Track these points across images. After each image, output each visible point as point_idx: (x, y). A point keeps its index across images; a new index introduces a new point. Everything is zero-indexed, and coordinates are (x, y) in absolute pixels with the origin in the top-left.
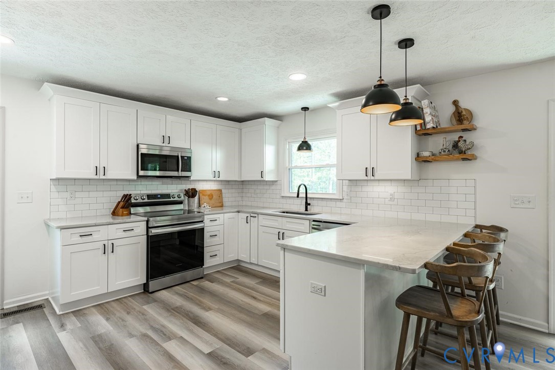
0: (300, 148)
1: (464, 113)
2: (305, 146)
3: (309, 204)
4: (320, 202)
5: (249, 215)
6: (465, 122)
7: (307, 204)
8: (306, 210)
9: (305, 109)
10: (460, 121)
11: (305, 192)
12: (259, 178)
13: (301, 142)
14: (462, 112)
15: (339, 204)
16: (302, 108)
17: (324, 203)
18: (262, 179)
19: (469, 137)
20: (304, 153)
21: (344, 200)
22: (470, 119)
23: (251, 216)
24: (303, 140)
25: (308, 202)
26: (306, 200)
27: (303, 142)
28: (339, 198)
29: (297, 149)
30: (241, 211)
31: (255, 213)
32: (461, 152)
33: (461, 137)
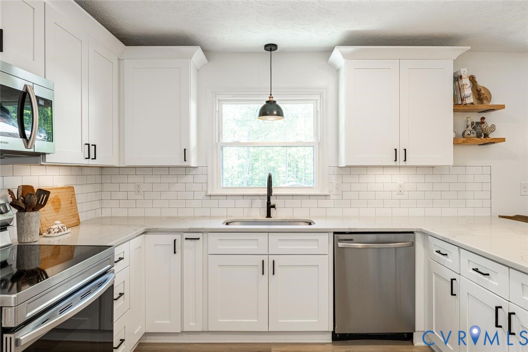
0: (264, 112)
1: (483, 92)
2: (270, 109)
3: (274, 207)
4: (289, 202)
5: (178, 237)
6: (485, 101)
7: (270, 207)
8: (269, 215)
9: (271, 47)
10: (480, 100)
11: (267, 186)
12: (179, 162)
13: (265, 103)
14: (481, 90)
15: (323, 203)
16: (266, 46)
17: (297, 202)
18: (185, 164)
19: (491, 119)
20: (271, 121)
21: (332, 197)
22: (489, 100)
23: (186, 239)
24: (268, 99)
25: (272, 202)
26: (269, 199)
27: (267, 102)
28: (323, 194)
29: (258, 114)
30: (157, 229)
31: (195, 231)
32: (486, 136)
33: (483, 118)
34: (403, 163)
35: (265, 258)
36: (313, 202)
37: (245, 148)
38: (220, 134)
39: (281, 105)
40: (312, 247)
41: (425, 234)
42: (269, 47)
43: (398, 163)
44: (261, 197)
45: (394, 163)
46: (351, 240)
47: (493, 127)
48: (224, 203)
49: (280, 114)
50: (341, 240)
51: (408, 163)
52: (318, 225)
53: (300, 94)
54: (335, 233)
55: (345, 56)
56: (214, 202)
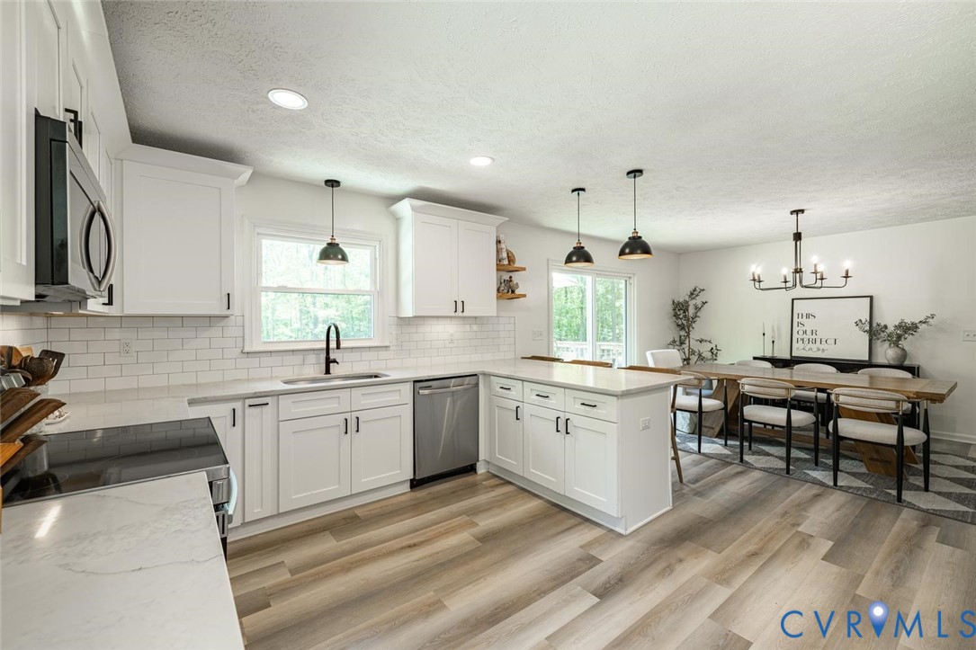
0: (325, 255)
2: (332, 252)
3: (335, 361)
5: (238, 405)
7: (329, 362)
8: (328, 371)
9: (332, 183)
11: (325, 339)
12: (223, 310)
13: (325, 245)
15: (383, 354)
16: (327, 181)
18: (228, 312)
19: (517, 277)
20: (334, 266)
21: (392, 348)
22: (515, 263)
23: (250, 406)
24: (330, 241)
25: (332, 356)
26: (328, 353)
27: (329, 244)
28: (382, 345)
29: (318, 256)
30: (205, 398)
31: (263, 394)
32: (513, 292)
33: (511, 277)
34: (461, 314)
35: (347, 416)
36: (373, 354)
37: (293, 294)
38: (259, 275)
39: (344, 249)
40: (394, 398)
41: (485, 374)
42: (330, 184)
43: (457, 314)
44: (315, 352)
45: (453, 314)
46: (430, 387)
47: (517, 284)
48: (266, 360)
49: (344, 258)
50: (421, 388)
51: (465, 314)
52: (394, 376)
53: (362, 238)
54: (415, 382)
55: (414, 209)
56: (254, 361)
